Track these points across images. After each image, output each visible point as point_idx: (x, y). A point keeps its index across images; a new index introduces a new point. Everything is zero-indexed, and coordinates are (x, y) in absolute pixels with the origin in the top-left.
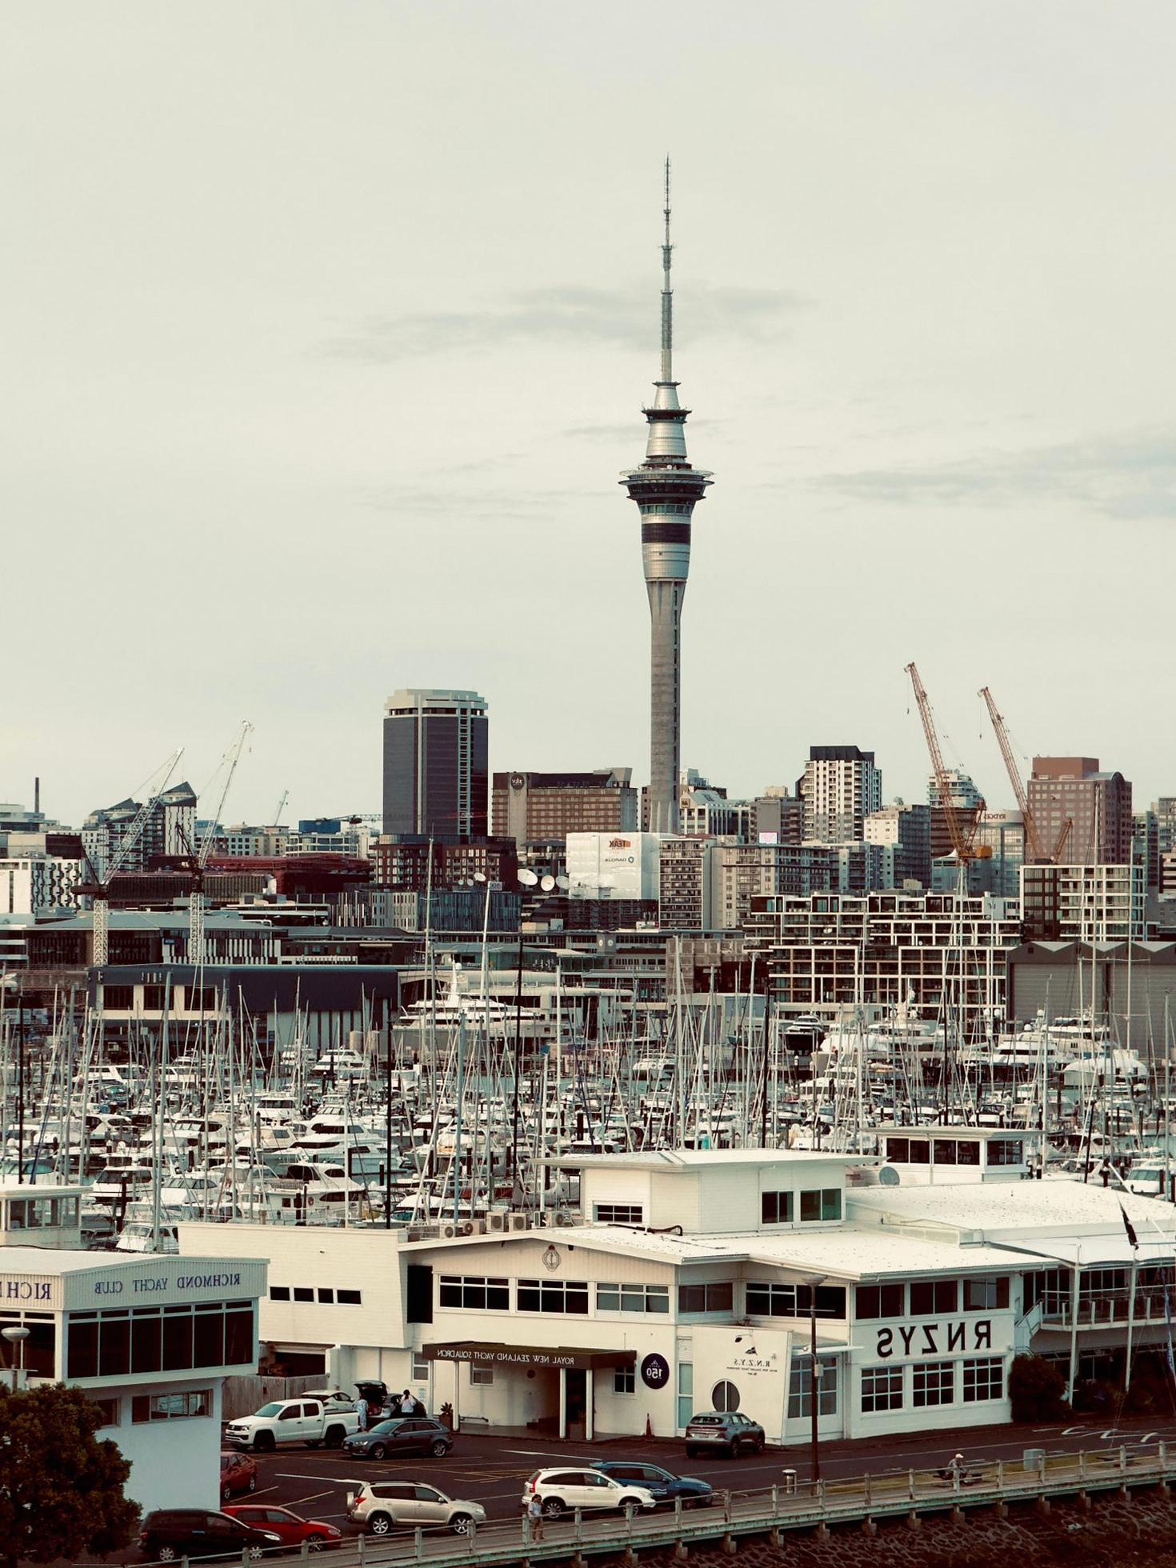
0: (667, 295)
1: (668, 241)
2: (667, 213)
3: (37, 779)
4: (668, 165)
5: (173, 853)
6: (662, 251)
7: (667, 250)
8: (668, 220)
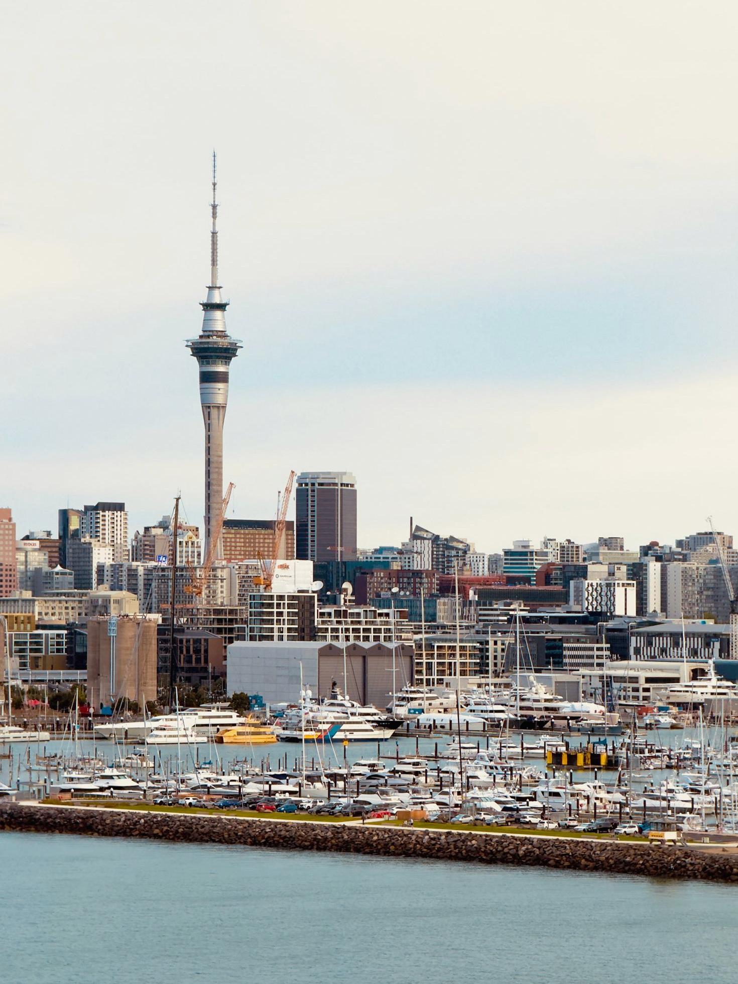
0: (214, 234)
1: (214, 201)
2: (214, 184)
3: (411, 518)
4: (214, 156)
5: (419, 568)
6: (211, 207)
7: (214, 207)
8: (214, 189)
